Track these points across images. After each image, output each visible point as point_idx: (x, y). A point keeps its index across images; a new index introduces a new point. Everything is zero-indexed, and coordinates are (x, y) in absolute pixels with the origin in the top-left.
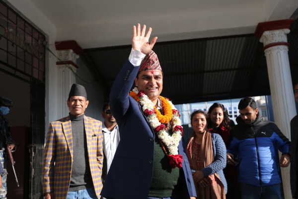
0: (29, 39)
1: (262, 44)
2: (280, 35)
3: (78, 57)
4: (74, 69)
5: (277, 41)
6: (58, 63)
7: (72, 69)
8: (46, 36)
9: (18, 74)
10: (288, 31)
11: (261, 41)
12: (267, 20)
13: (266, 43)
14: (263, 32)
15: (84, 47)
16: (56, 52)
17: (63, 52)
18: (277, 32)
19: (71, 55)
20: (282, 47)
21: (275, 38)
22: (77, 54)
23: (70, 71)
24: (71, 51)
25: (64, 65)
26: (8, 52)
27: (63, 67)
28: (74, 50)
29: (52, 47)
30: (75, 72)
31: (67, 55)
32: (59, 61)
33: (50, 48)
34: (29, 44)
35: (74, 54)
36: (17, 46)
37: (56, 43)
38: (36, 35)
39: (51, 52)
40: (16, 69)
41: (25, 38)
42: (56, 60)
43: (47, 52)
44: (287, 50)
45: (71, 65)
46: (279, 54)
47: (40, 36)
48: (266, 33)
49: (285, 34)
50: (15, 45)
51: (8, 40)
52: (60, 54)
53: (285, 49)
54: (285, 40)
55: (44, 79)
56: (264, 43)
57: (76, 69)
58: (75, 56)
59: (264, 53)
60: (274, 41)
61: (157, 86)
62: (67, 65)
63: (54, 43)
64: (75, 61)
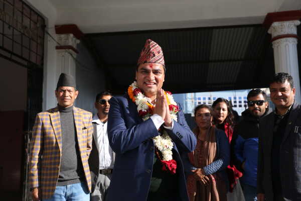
0: (27, 22)
1: (270, 35)
2: (290, 27)
3: (78, 41)
4: (75, 55)
5: (286, 33)
6: (57, 48)
7: (71, 55)
8: (46, 19)
9: (14, 58)
10: (298, 22)
11: (269, 32)
12: (277, 10)
13: (274, 35)
14: (271, 23)
15: (85, 32)
16: (56, 37)
17: (63, 36)
18: (286, 24)
19: (71, 40)
20: (291, 39)
21: (284, 30)
22: (78, 39)
23: (70, 57)
24: (72, 35)
25: (64, 50)
26: (3, 35)
27: (62, 52)
28: (74, 35)
29: (51, 30)
30: (75, 57)
31: (67, 39)
32: (58, 45)
33: (50, 32)
34: (26, 28)
35: (74, 39)
36: (14, 28)
37: (56, 26)
38: (35, 17)
39: (50, 35)
40: (12, 53)
41: (22, 20)
42: (56, 44)
43: (46, 35)
44: (296, 43)
45: (71, 50)
46: (287, 47)
47: (39, 18)
48: (276, 24)
49: (295, 25)
50: (11, 28)
51: (3, 22)
52: (61, 39)
53: (294, 42)
54: (295, 32)
55: (42, 64)
56: (272, 33)
57: (75, 53)
58: (75, 41)
59: (272, 45)
60: (282, 33)
61: (155, 81)
62: (67, 50)
63: (54, 26)
64: (75, 47)
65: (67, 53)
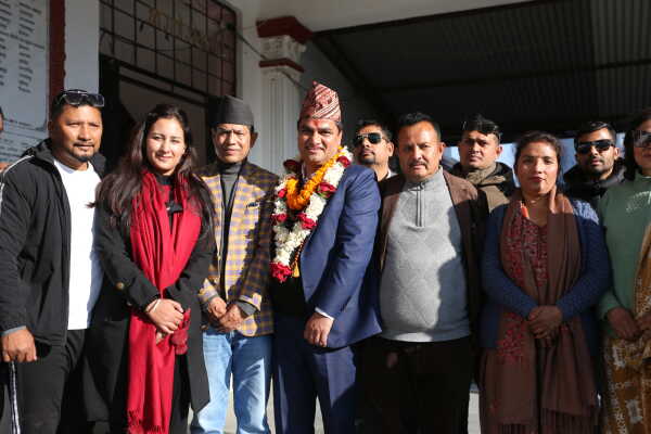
3: (303, 48)
4: (296, 75)
6: (262, 64)
7: (289, 76)
8: (238, 13)
9: (178, 90)
16: (259, 43)
17: (271, 40)
19: (287, 47)
22: (302, 42)
23: (286, 79)
24: (287, 38)
25: (273, 68)
26: (156, 51)
27: (272, 72)
29: (248, 31)
30: (297, 79)
31: (281, 46)
32: (263, 59)
33: (246, 37)
34: (198, 33)
35: (295, 44)
36: (175, 37)
37: (258, 23)
38: (215, 13)
39: (246, 43)
40: (173, 83)
41: (191, 20)
42: (258, 59)
43: (239, 42)
45: (286, 67)
47: (225, 12)
50: (171, 38)
51: (156, 28)
52: (267, 47)
57: (297, 72)
58: (296, 48)
61: (321, 146)
62: (279, 67)
63: (254, 24)
64: (296, 59)
65: (279, 74)
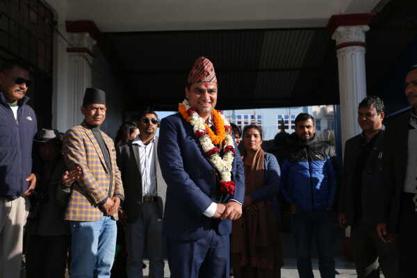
0: (33, 16)
1: (335, 41)
2: (357, 33)
3: (95, 42)
5: (352, 41)
6: (68, 50)
7: (87, 59)
10: (367, 28)
11: (333, 38)
12: (343, 12)
13: (339, 41)
14: (336, 27)
15: (104, 30)
16: (67, 36)
17: (76, 35)
18: (354, 29)
19: (87, 41)
20: (358, 48)
21: (350, 36)
22: (95, 39)
23: (85, 62)
24: (87, 35)
25: (78, 53)
27: (75, 56)
28: (90, 34)
29: (62, 28)
30: (91, 62)
31: (82, 39)
32: (70, 47)
33: (60, 30)
35: (91, 39)
37: (67, 22)
42: (66, 45)
43: (55, 34)
44: (364, 52)
45: (86, 54)
46: (353, 56)
47: (48, 13)
48: (341, 29)
49: (363, 31)
52: (73, 39)
53: (362, 51)
54: (362, 39)
55: (51, 71)
56: (337, 40)
57: (92, 58)
58: (91, 42)
59: (336, 54)
60: (348, 40)
61: (210, 101)
62: (82, 53)
63: (64, 24)
64: (91, 49)
65: (81, 58)
